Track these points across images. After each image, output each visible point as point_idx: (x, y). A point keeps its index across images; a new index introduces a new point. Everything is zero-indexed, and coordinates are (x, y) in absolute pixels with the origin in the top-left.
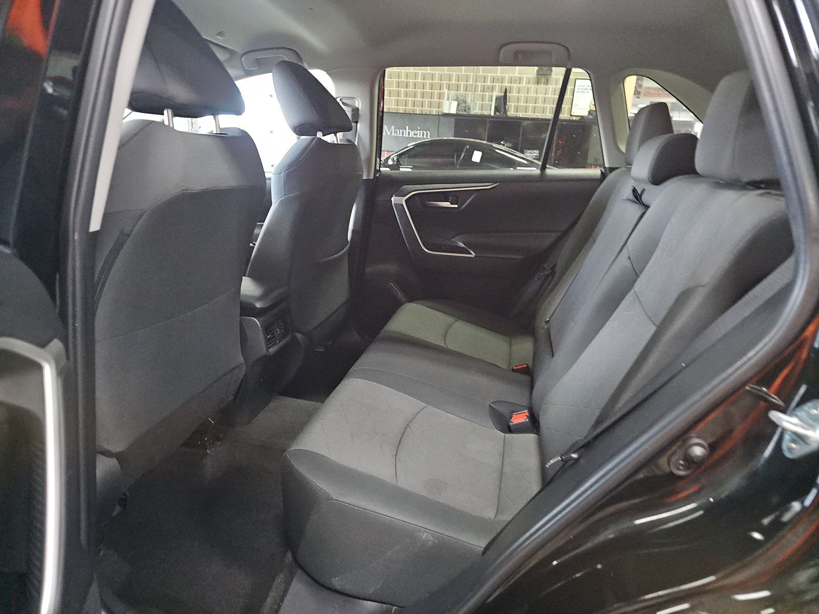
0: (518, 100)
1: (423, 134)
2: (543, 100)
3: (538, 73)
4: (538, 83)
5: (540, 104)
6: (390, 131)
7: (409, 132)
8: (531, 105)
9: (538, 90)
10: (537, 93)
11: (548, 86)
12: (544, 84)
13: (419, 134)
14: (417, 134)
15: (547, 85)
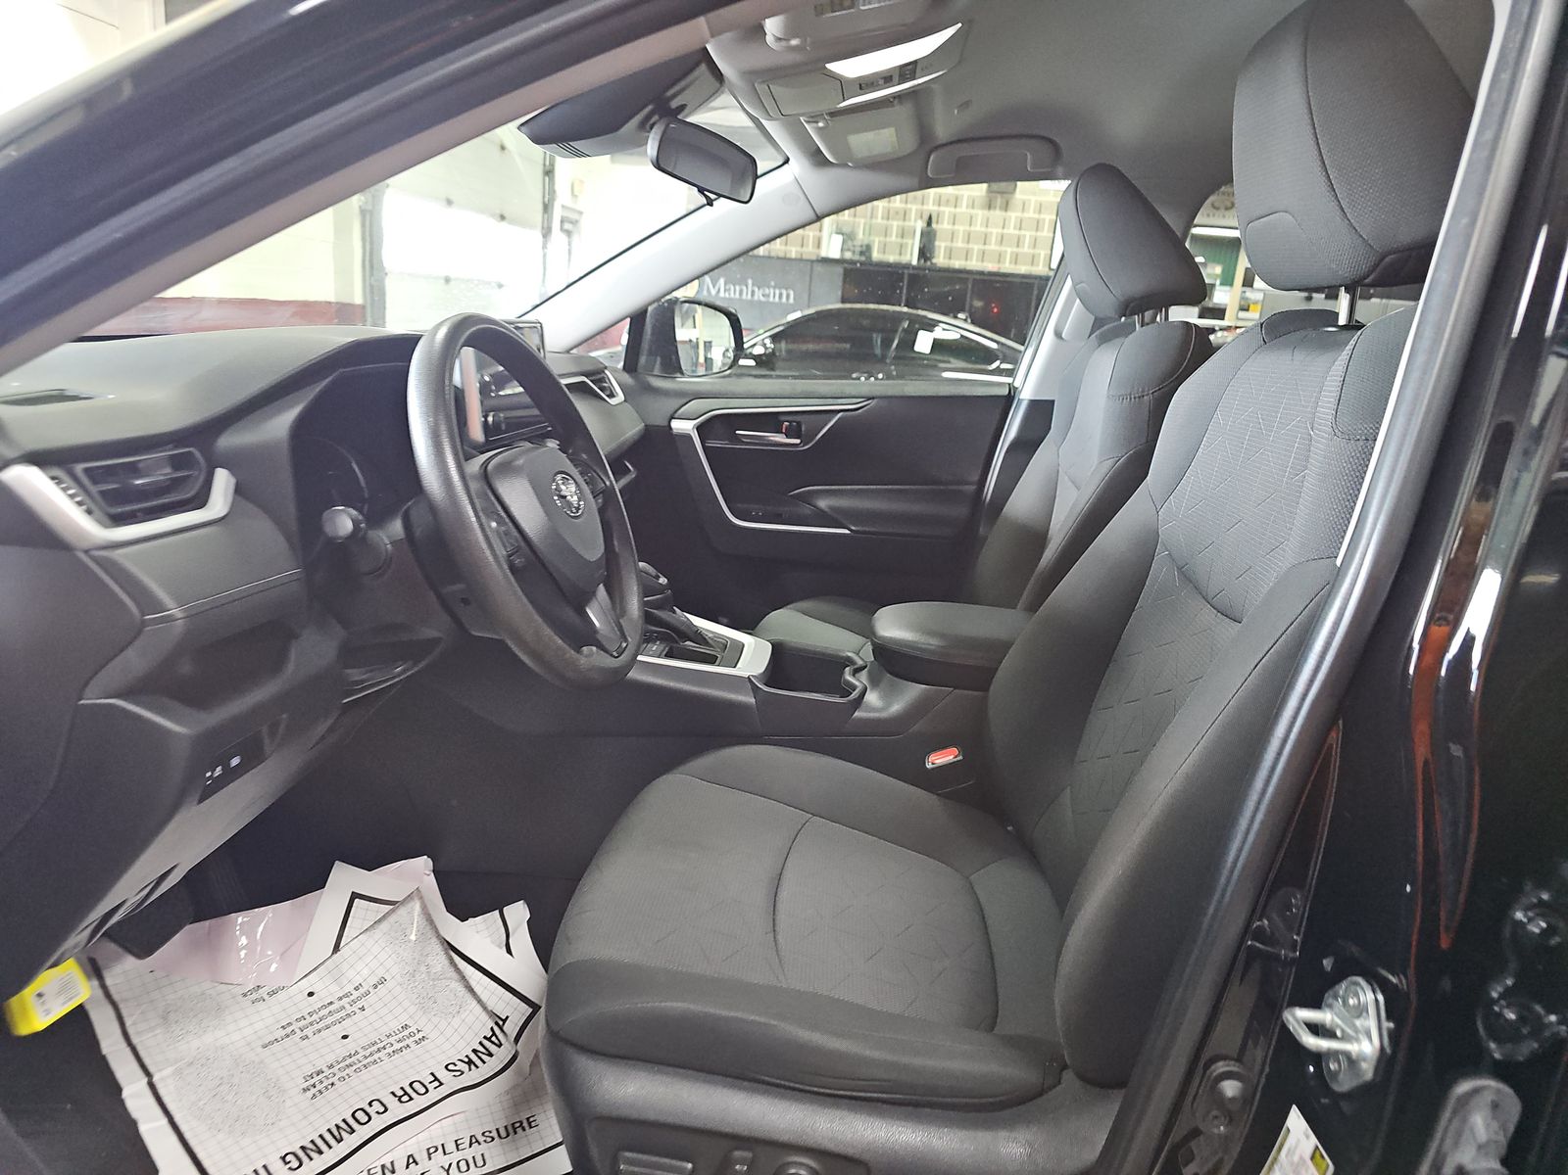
0: (953, 236)
1: (781, 295)
2: (999, 239)
3: (989, 191)
4: (990, 208)
5: (993, 246)
6: (717, 288)
7: (753, 292)
8: (976, 247)
9: (990, 221)
10: (987, 226)
11: (1009, 213)
12: (1001, 208)
13: (772, 294)
14: (769, 296)
15: (1006, 210)
